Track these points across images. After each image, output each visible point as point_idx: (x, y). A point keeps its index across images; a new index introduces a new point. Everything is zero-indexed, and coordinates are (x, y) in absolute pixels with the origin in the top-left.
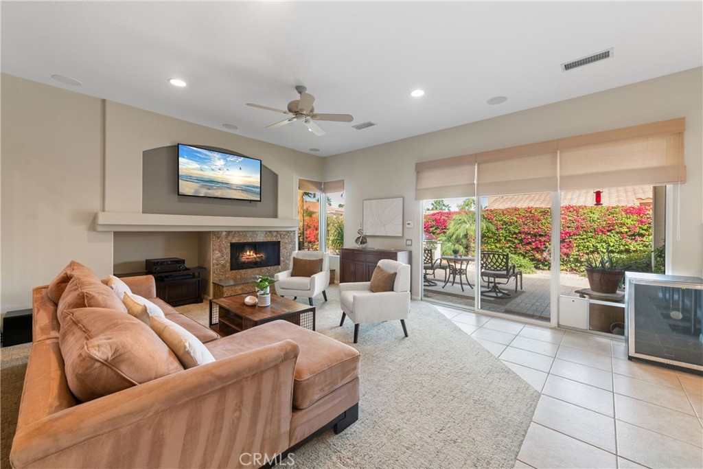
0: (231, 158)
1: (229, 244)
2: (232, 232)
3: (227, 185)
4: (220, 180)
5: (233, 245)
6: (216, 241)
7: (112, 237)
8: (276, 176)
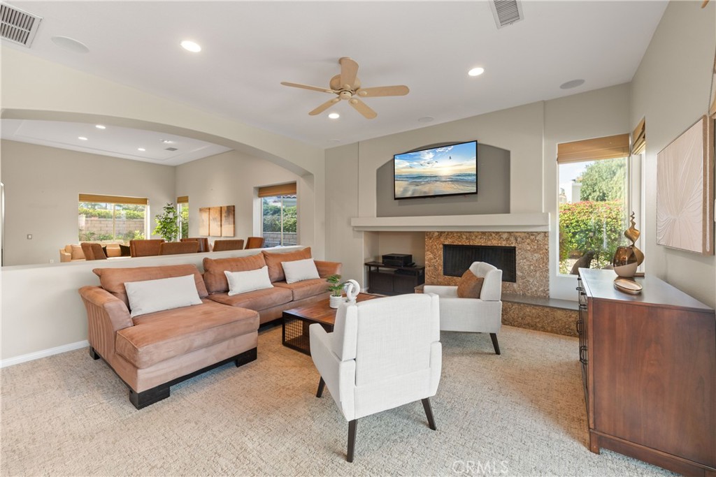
1: (441, 246)
2: (444, 232)
4: (429, 174)
5: (445, 246)
6: (428, 242)
7: (363, 233)
8: (507, 154)
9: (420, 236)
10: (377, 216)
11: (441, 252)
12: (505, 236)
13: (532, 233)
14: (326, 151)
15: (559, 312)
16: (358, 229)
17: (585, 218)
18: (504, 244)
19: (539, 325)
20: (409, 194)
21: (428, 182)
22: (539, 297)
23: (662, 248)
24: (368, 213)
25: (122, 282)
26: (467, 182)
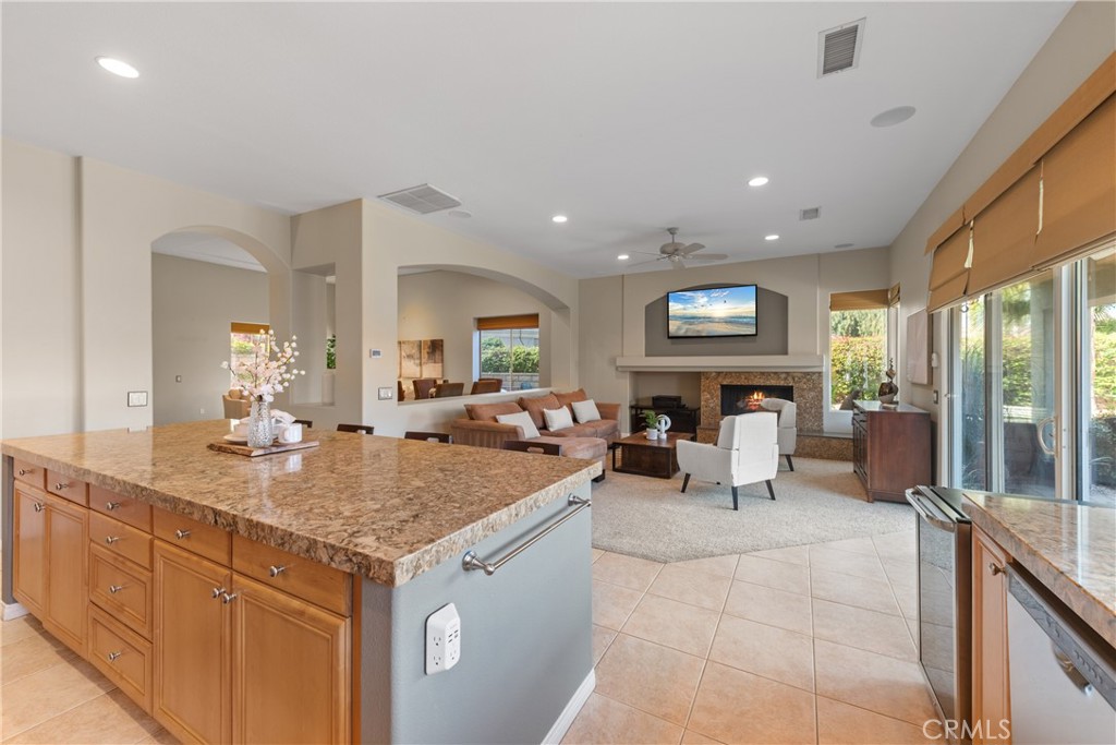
0: (716, 293)
1: (719, 386)
2: (723, 372)
3: (709, 319)
5: (723, 386)
6: (704, 382)
7: (628, 375)
8: (785, 299)
9: (695, 378)
10: (646, 356)
11: (719, 393)
12: (783, 376)
13: (808, 373)
14: (580, 280)
15: (834, 441)
16: (621, 370)
17: (841, 356)
18: (782, 383)
19: (817, 454)
20: (681, 333)
21: (701, 323)
22: (815, 431)
23: (909, 384)
24: (636, 353)
25: (492, 415)
26: (747, 324)
